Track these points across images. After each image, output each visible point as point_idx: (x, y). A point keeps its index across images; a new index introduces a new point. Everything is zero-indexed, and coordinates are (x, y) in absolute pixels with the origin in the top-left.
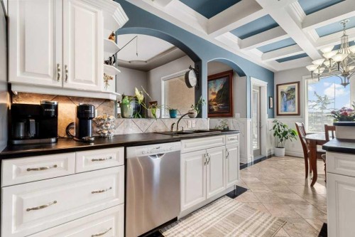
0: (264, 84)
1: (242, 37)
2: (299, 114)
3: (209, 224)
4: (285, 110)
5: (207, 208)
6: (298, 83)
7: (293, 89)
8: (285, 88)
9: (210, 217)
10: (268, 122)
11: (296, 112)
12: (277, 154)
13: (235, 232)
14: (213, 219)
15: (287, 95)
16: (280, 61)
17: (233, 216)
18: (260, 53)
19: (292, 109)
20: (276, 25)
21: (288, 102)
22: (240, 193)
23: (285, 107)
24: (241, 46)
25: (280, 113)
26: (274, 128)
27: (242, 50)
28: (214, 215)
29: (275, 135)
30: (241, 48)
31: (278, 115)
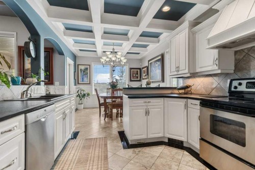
0: (72, 63)
1: (67, 29)
2: (89, 84)
3: (74, 158)
4: (83, 81)
5: (65, 151)
6: (90, 65)
7: (87, 69)
8: (83, 68)
9: (72, 155)
10: (74, 89)
11: (89, 83)
12: (79, 108)
13: (92, 152)
14: (74, 154)
15: (84, 71)
16: (81, 50)
17: (84, 147)
18: (73, 42)
19: (86, 80)
20: (91, 31)
21: (84, 76)
22: (77, 135)
23: (83, 79)
24: (65, 34)
25: (80, 82)
26: (78, 92)
27: (65, 37)
28: (73, 152)
29: (77, 96)
30: (65, 35)
31: (78, 83)
